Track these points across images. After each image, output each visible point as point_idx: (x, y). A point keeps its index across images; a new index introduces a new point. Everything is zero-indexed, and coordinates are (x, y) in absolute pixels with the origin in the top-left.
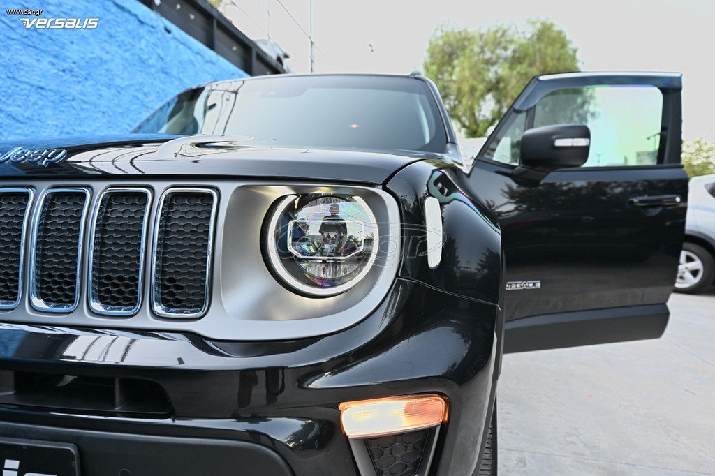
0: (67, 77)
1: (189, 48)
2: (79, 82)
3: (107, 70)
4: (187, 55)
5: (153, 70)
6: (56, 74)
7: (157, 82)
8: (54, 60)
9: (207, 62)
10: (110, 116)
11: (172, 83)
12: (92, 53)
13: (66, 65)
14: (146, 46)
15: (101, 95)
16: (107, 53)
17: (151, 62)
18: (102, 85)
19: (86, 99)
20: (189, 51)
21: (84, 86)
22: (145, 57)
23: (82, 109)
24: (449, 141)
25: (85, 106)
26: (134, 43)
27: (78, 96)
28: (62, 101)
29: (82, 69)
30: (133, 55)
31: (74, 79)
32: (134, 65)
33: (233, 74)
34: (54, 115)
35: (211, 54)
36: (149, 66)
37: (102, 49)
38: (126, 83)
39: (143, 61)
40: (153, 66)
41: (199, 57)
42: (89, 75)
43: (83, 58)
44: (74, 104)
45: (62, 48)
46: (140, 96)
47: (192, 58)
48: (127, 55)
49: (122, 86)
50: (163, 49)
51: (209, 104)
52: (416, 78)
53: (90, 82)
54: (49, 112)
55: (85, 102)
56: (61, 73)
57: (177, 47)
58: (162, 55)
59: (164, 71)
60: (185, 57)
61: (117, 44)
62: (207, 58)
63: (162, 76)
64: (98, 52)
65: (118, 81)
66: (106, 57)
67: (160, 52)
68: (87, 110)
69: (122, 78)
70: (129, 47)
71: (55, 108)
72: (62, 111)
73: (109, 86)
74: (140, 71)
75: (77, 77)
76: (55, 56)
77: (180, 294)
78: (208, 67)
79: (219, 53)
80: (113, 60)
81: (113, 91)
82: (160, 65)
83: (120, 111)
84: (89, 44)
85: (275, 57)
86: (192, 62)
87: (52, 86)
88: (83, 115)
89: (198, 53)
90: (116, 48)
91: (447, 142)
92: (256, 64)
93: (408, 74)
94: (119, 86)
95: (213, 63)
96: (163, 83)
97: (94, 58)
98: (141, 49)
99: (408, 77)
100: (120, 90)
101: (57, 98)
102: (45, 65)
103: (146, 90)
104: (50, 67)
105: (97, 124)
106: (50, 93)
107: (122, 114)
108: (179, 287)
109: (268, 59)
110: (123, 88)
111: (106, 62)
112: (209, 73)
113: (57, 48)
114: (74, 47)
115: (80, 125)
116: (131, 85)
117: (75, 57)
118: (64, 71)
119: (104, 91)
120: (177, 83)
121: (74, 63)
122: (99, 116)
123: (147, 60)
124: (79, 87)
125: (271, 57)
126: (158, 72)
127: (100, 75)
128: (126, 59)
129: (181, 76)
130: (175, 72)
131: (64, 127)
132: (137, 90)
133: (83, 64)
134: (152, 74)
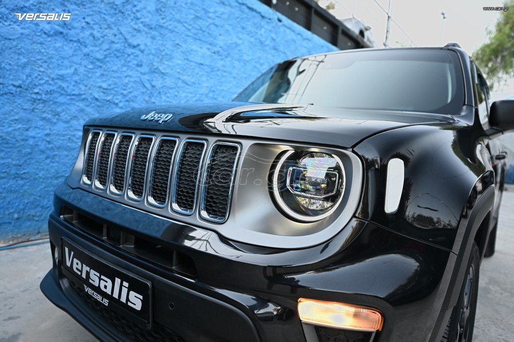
0: (216, 56)
1: (293, 31)
2: (222, 59)
3: (239, 50)
4: (291, 36)
5: (267, 48)
6: (210, 55)
7: (269, 56)
8: (209, 47)
9: (305, 39)
10: (238, 80)
11: (279, 56)
12: (231, 40)
13: (215, 49)
14: (265, 32)
15: (234, 67)
16: (240, 39)
17: (267, 42)
18: (236, 60)
19: (225, 69)
20: (293, 33)
21: (225, 61)
22: (263, 40)
23: (223, 76)
24: (466, 103)
25: (225, 74)
26: (257, 31)
27: (221, 68)
28: (212, 72)
29: (224, 50)
30: (256, 39)
31: (220, 57)
32: (256, 45)
33: (323, 46)
34: (207, 80)
35: (308, 34)
36: (266, 46)
37: (238, 37)
38: (250, 58)
39: (261, 43)
40: (268, 45)
41: (299, 37)
42: (228, 54)
43: (226, 44)
44: (219, 73)
45: (215, 39)
46: (258, 66)
47: (295, 37)
48: (252, 40)
49: (247, 59)
50: (276, 33)
51: (301, 70)
52: (448, 49)
53: (229, 59)
54: (204, 79)
55: (225, 71)
56: (213, 54)
57: (285, 31)
58: (274, 38)
59: (275, 49)
60: (289, 37)
61: (247, 33)
62: (305, 36)
63: (273, 52)
64: (235, 40)
65: (245, 57)
66: (239, 42)
67: (273, 35)
68: (226, 76)
69: (248, 55)
70: (253, 34)
71: (208, 76)
72: (211, 78)
73: (239, 61)
74: (260, 49)
75: (221, 56)
76: (211, 44)
77: (215, 207)
78: (305, 43)
79: (314, 33)
80: (243, 43)
81: (242, 63)
82: (272, 44)
83: (245, 76)
84: (230, 34)
85: (357, 32)
86: (294, 41)
87: (207, 63)
88: (223, 80)
89: (299, 34)
90: (245, 36)
91: (464, 104)
92: (341, 38)
93: (443, 46)
94: (245, 60)
95: (309, 40)
96: (274, 56)
97: (232, 44)
98: (261, 35)
99: (441, 49)
100: (246, 63)
101: (209, 70)
102: (204, 50)
103: (262, 61)
104: (207, 51)
105: (231, 85)
106: (206, 67)
107: (246, 78)
108: (215, 203)
109: (350, 33)
110: (247, 62)
111: (239, 45)
112: (305, 47)
113: (212, 39)
114: (222, 37)
115: (221, 86)
116: (253, 59)
117: (221, 43)
118: (214, 53)
119: (236, 63)
120: (282, 55)
121: (221, 47)
122: (232, 79)
123: (264, 41)
124: (222, 62)
125: (353, 32)
126: (270, 49)
127: (235, 54)
128: (251, 43)
129: (286, 51)
130: (281, 48)
131: (211, 87)
132: (256, 62)
133: (225, 47)
134: (267, 51)
